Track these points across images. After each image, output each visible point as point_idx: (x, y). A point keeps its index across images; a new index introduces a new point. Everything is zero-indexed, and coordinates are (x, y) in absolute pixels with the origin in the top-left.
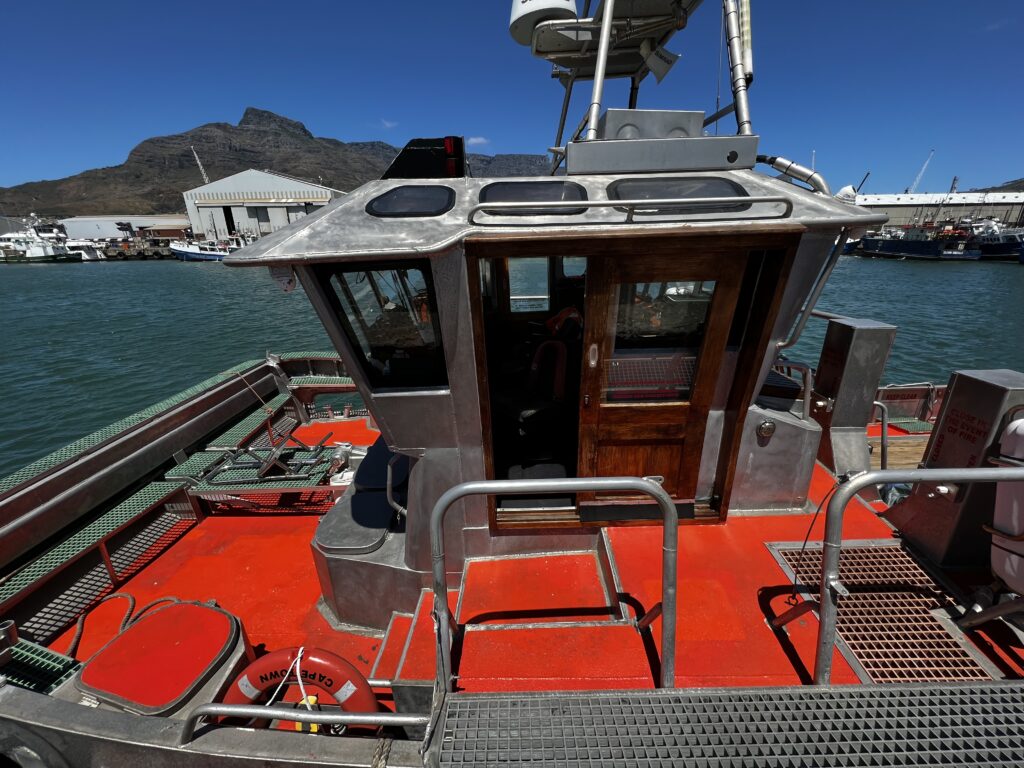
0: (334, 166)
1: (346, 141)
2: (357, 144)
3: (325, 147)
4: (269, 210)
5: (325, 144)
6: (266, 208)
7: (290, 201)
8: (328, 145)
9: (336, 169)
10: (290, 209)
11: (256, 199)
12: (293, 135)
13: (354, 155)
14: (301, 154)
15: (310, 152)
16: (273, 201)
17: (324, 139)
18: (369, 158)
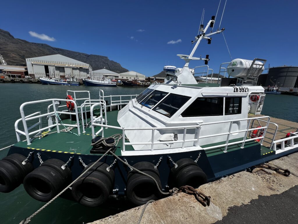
0: (25, 49)
1: (30, 42)
2: (35, 44)
3: (20, 42)
4: (65, 68)
5: (20, 41)
6: (64, 67)
7: (73, 66)
8: (22, 42)
9: (26, 51)
10: (74, 69)
11: (58, 64)
12: (4, 36)
13: (34, 47)
14: (8, 43)
15: (13, 43)
16: (67, 65)
17: (20, 39)
18: (41, 49)
